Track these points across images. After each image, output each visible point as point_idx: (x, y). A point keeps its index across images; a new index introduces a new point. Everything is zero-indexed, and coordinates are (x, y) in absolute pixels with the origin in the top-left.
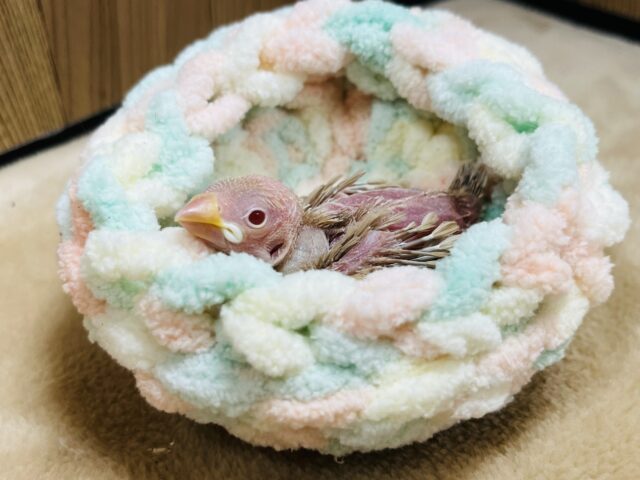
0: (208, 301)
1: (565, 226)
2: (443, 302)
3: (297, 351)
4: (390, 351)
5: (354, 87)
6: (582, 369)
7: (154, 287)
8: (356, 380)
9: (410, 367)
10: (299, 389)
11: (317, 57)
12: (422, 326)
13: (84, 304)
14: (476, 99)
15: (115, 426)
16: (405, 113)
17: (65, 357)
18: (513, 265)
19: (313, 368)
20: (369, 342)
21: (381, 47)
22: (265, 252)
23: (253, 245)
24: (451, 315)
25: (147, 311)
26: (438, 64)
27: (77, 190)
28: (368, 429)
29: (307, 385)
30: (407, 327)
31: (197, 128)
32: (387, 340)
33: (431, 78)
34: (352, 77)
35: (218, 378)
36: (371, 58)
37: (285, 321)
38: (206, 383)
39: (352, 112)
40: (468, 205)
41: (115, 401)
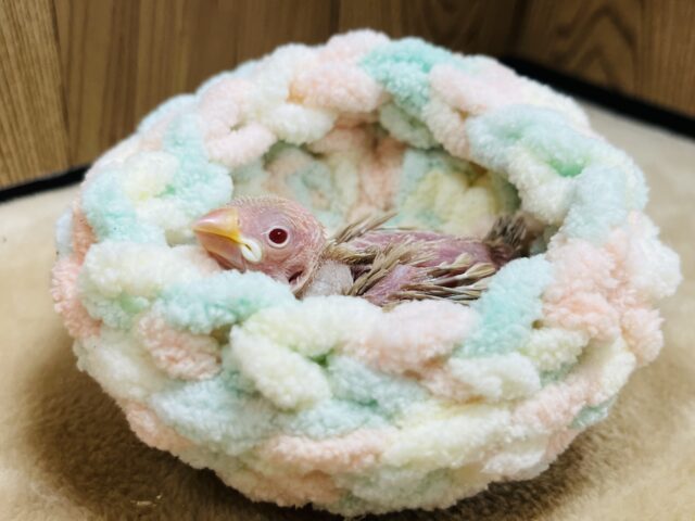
0: (217, 320)
1: (613, 267)
2: (478, 336)
3: (313, 381)
4: (415, 389)
5: (386, 132)
6: (624, 447)
7: (159, 302)
8: (377, 419)
9: (438, 409)
10: (312, 425)
11: (351, 92)
12: (452, 361)
13: (77, 325)
14: (518, 142)
15: (96, 475)
16: (439, 164)
17: (46, 400)
18: (556, 303)
19: (328, 402)
20: (393, 375)
21: (419, 88)
22: (284, 276)
23: (270, 268)
24: (487, 350)
25: (148, 329)
26: (480, 107)
27: (81, 203)
28: (387, 476)
29: (321, 421)
30: (437, 362)
31: (217, 154)
32: (413, 376)
33: (470, 121)
34: (385, 121)
35: (221, 408)
36: (408, 98)
37: (303, 346)
38: (207, 412)
39: (384, 160)
40: (505, 256)
41: (98, 448)
